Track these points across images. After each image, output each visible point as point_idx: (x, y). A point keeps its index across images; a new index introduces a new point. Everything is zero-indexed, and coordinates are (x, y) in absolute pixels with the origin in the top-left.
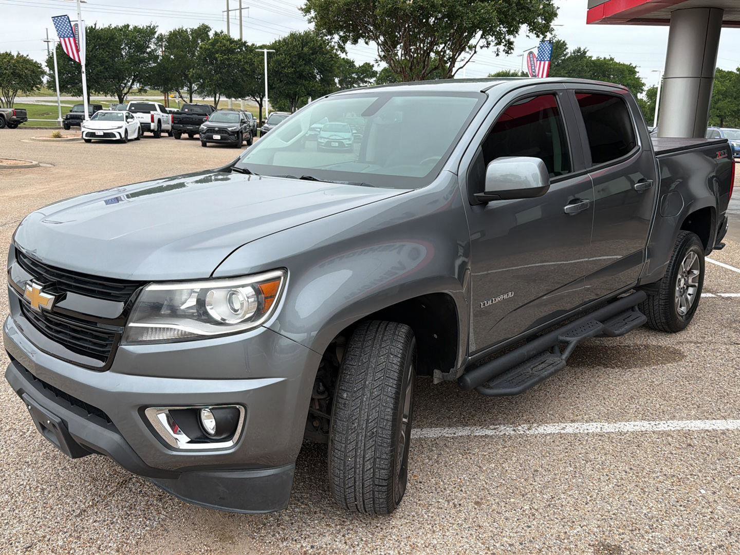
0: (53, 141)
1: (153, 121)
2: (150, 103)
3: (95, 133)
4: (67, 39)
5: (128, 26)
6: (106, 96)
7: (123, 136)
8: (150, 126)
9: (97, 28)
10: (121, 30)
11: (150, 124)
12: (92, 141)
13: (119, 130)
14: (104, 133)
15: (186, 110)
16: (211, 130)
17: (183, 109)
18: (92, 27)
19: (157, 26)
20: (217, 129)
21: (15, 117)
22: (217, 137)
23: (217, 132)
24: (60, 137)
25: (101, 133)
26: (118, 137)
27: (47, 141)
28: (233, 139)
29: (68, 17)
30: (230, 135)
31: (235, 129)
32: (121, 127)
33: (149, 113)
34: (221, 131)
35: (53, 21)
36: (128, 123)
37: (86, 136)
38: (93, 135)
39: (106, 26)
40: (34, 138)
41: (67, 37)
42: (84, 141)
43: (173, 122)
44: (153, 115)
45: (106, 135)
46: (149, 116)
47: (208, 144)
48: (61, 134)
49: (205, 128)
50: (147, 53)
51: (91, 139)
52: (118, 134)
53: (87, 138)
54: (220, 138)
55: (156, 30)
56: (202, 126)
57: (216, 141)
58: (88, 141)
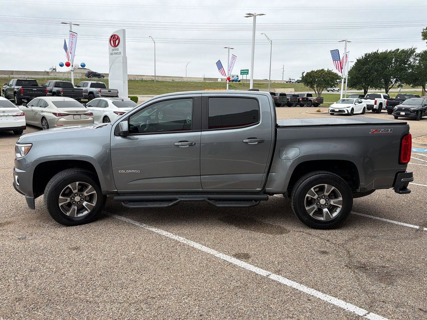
0: (317, 114)
1: (376, 104)
2: (379, 94)
3: (334, 110)
4: (336, 61)
5: (398, 50)
6: (376, 90)
7: (350, 112)
8: (373, 107)
9: (378, 52)
10: (393, 52)
11: (374, 105)
12: (335, 114)
13: (348, 109)
14: (339, 110)
15: (399, 98)
16: (400, 109)
17: (396, 97)
18: (376, 52)
19: (416, 48)
20: (403, 109)
21: (316, 101)
22: (403, 113)
23: (403, 111)
24: (320, 112)
25: (337, 110)
26: (346, 112)
27: (314, 113)
28: (413, 114)
29: (338, 51)
30: (411, 112)
31: (416, 109)
32: (349, 107)
33: (374, 99)
34: (406, 110)
35: (331, 52)
36: (355, 105)
37: (330, 112)
38: (333, 111)
39: (384, 51)
40: (307, 112)
41: (337, 60)
42: (330, 114)
43: (387, 104)
44: (376, 101)
45: (340, 111)
46: (374, 101)
47: (399, 118)
48: (321, 110)
49: (397, 108)
50: (408, 64)
51: (334, 113)
52: (347, 111)
53: (330, 113)
54: (404, 114)
55: (415, 50)
56: (395, 107)
57: (402, 116)
58: (332, 114)
